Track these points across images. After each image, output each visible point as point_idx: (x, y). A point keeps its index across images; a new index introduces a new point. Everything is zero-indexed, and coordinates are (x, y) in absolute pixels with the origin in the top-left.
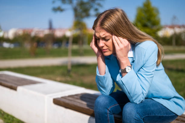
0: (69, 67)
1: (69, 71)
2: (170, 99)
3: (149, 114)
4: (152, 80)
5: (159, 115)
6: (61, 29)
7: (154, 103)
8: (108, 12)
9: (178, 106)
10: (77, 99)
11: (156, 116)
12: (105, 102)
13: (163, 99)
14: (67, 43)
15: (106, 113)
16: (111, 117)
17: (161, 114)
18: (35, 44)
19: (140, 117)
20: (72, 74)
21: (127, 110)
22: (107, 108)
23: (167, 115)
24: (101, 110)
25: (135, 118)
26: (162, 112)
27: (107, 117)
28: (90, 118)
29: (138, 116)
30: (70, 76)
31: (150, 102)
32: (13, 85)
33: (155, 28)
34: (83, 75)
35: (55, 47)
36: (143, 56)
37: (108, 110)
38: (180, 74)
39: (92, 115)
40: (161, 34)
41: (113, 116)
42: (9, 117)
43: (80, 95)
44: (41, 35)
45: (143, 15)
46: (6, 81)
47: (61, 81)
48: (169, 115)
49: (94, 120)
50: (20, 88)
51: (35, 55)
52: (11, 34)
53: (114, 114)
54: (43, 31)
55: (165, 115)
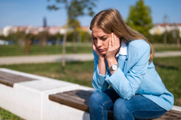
0: (64, 65)
1: (63, 68)
2: (160, 95)
3: (138, 109)
4: (144, 77)
5: (148, 110)
6: (55, 27)
7: (143, 99)
8: (103, 12)
9: (167, 102)
10: (72, 95)
11: (145, 111)
12: (100, 98)
13: (153, 95)
14: (62, 40)
15: (101, 109)
16: (104, 112)
17: (150, 109)
18: (29, 42)
19: (130, 112)
20: (66, 71)
21: (118, 105)
22: (101, 103)
23: (156, 111)
24: (95, 105)
25: (125, 112)
26: (151, 107)
27: (101, 113)
28: (84, 114)
29: (128, 111)
30: (65, 73)
31: (139, 98)
32: (10, 82)
33: (146, 27)
34: (77, 72)
35: (50, 44)
36: (135, 55)
37: (102, 106)
38: (171, 71)
39: (87, 111)
40: (152, 32)
41: (107, 111)
42: (6, 112)
43: (75, 92)
44: (36, 33)
45: (136, 13)
46: (3, 78)
47: (55, 78)
48: (158, 110)
49: (88, 115)
50: (16, 85)
51: (29, 52)
52: (5, 32)
53: (107, 109)
54: (37, 29)
55: (154, 110)
